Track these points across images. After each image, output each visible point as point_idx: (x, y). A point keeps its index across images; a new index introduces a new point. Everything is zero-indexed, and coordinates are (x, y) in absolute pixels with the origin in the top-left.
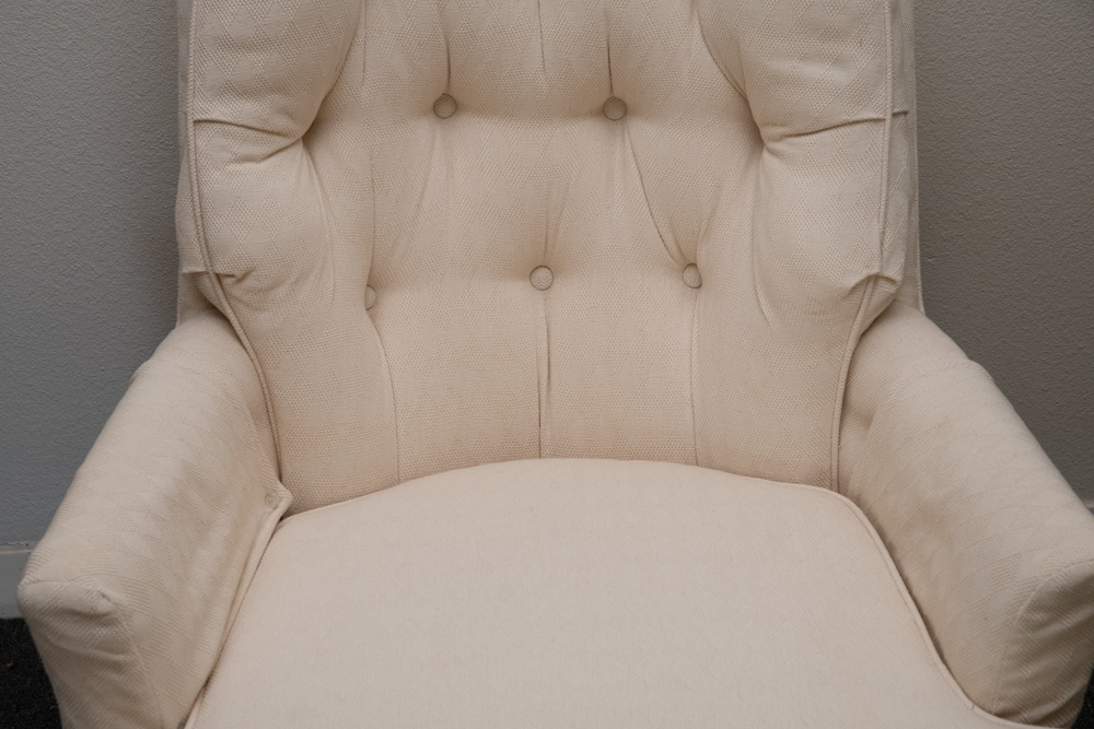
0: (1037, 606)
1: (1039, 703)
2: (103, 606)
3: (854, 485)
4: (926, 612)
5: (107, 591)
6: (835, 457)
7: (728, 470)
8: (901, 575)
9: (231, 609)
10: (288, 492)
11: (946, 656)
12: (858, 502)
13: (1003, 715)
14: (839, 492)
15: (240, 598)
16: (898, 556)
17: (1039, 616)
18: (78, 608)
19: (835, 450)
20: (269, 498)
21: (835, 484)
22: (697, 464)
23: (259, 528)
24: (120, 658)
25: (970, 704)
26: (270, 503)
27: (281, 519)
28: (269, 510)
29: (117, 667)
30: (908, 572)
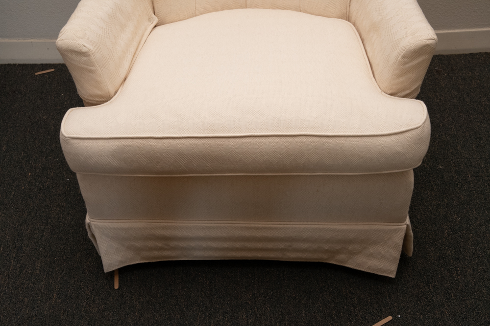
0: (405, 56)
1: (404, 90)
2: (84, 50)
3: (353, 19)
4: (371, 61)
5: (85, 45)
6: (348, 8)
7: (311, 14)
8: (365, 49)
9: (134, 56)
10: (156, 18)
11: (375, 76)
12: (354, 25)
13: (391, 94)
14: (349, 21)
15: (137, 52)
16: (365, 42)
17: (406, 60)
18: (76, 50)
19: (348, 6)
20: (150, 19)
21: (348, 19)
22: (300, 11)
23: (146, 30)
24: (92, 68)
25: (380, 91)
26: (150, 21)
27: (155, 27)
28: (150, 24)
29: (91, 71)
30: (367, 48)
